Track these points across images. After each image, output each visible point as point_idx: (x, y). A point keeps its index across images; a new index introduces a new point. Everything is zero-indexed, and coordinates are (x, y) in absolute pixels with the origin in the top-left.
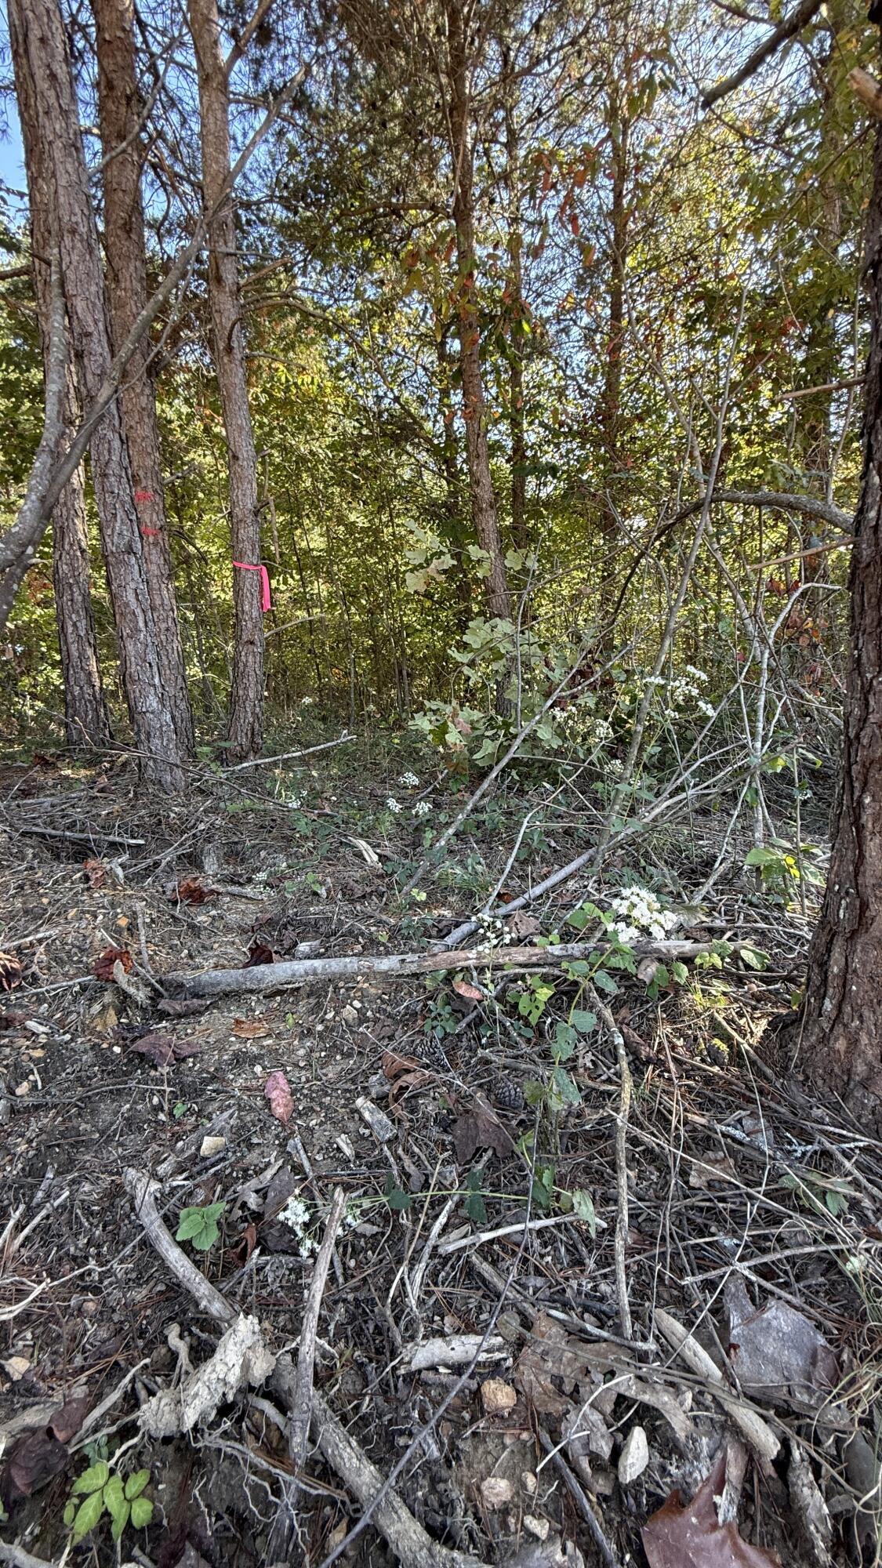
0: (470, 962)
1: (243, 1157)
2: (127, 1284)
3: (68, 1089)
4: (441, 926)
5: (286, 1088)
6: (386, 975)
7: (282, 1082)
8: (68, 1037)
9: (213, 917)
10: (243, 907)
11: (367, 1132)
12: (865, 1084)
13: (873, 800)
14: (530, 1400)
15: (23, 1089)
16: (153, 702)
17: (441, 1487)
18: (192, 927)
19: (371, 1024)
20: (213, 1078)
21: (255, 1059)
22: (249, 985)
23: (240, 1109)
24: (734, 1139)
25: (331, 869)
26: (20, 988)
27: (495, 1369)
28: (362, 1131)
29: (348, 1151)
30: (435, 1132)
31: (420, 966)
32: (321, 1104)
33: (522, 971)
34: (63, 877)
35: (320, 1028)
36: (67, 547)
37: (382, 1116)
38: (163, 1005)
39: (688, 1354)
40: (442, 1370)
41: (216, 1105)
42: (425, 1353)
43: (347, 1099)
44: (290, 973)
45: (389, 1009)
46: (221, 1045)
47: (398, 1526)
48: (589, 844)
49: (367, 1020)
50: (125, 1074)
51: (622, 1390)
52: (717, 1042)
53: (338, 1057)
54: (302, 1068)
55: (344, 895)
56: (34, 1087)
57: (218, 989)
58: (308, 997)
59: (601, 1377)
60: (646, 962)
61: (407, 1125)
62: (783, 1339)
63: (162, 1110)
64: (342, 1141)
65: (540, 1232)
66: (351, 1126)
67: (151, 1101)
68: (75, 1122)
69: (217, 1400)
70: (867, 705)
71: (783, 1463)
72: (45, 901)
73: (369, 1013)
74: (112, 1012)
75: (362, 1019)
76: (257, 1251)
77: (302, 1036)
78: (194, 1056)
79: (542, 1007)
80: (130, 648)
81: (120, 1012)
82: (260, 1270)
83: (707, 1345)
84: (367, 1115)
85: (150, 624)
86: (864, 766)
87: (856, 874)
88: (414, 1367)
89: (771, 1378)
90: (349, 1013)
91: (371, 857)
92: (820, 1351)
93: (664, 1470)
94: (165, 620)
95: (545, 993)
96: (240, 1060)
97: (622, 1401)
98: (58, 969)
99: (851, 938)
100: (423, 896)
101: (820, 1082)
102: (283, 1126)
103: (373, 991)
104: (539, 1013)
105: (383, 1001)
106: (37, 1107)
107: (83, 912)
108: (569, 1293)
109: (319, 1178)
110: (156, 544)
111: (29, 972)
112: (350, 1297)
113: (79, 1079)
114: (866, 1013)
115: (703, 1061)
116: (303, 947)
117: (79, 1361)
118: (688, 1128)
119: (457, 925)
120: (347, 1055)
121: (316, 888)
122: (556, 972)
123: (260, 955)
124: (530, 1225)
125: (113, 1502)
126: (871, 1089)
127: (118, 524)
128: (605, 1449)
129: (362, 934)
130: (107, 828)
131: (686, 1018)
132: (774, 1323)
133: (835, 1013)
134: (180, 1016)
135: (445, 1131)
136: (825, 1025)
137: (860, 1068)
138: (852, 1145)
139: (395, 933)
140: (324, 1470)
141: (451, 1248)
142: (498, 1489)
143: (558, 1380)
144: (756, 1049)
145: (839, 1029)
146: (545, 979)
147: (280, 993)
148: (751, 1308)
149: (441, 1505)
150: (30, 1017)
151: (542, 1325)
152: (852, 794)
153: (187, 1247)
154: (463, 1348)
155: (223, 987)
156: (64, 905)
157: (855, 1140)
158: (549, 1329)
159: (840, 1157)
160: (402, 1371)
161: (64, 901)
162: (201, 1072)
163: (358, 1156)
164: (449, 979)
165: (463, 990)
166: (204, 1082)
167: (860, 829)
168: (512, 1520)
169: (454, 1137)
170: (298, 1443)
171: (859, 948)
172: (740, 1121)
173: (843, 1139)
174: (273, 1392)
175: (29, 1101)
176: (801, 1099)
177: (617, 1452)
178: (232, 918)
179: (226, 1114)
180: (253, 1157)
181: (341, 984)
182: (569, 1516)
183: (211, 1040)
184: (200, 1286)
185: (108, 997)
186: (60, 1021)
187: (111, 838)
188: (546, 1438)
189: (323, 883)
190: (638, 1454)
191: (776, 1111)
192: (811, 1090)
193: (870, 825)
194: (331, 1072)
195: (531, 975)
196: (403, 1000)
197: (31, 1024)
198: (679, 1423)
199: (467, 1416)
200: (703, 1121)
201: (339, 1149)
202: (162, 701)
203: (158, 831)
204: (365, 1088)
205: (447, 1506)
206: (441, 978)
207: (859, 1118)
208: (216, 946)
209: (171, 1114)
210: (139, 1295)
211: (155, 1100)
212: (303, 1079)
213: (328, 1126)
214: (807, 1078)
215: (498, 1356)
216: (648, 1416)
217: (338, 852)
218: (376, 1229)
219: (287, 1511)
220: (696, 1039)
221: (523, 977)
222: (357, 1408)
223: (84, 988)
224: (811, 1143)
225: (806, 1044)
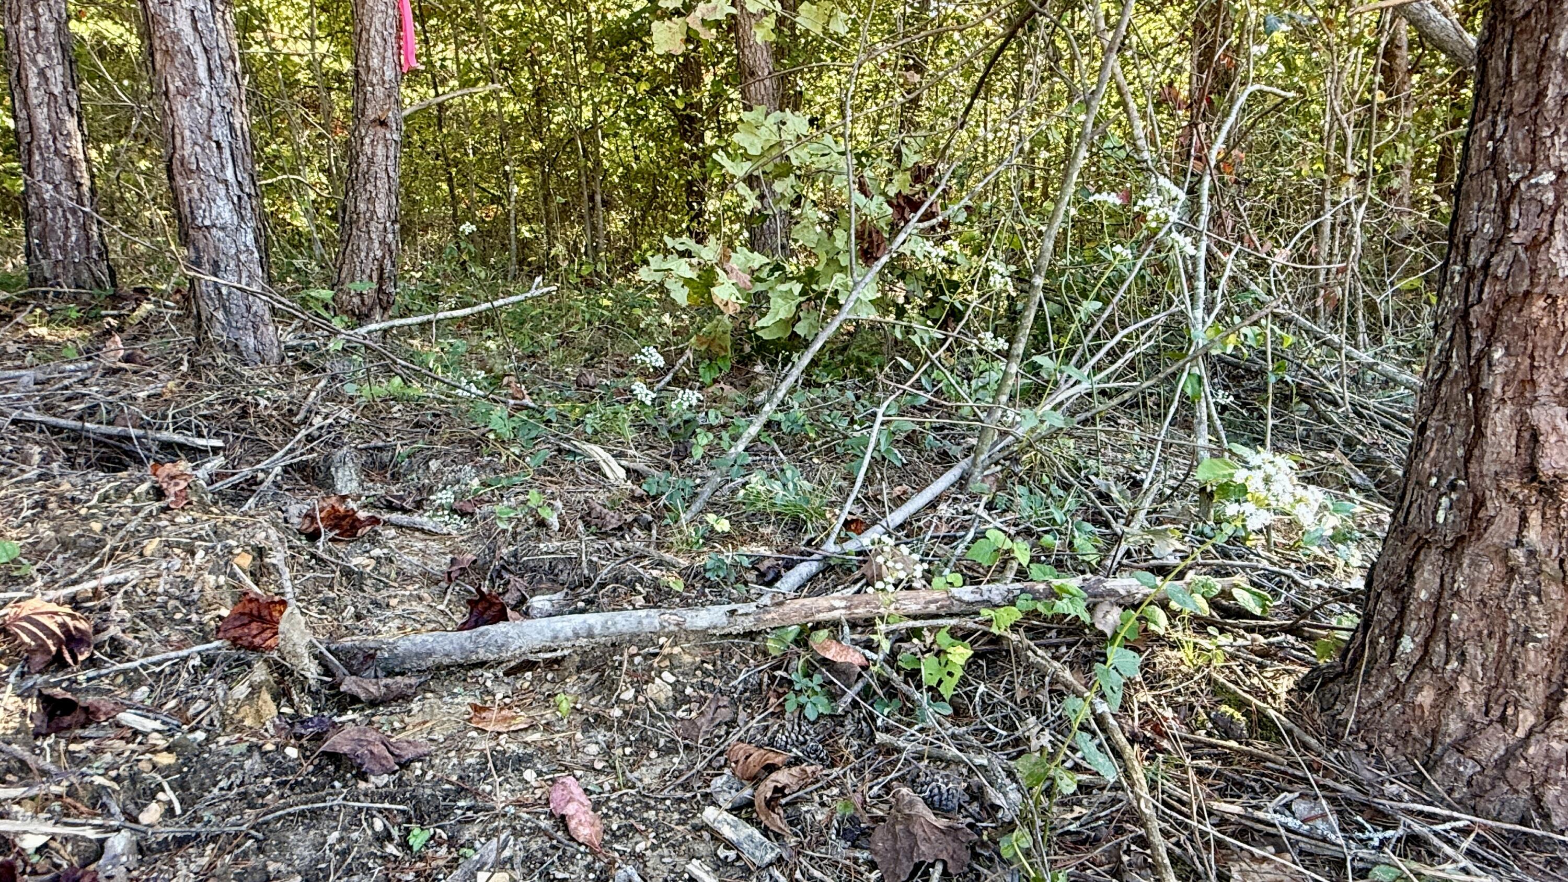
0: (836, 614)
3: (229, 813)
4: (763, 567)
5: (584, 800)
6: (704, 634)
7: (578, 792)
8: (200, 735)
9: (378, 559)
10: (420, 545)
11: (732, 854)
12: (1460, 746)
13: (1508, 353)
15: (151, 814)
16: (224, 211)
18: (348, 573)
19: (694, 706)
20: (460, 791)
21: (520, 762)
22: (482, 655)
23: (516, 833)
26: (92, 662)
28: (722, 853)
30: (841, 850)
31: (758, 620)
32: (643, 820)
33: (918, 624)
34: (116, 490)
35: (614, 713)
37: (753, 832)
38: (349, 685)
41: (475, 829)
43: (683, 812)
44: (549, 634)
45: (717, 683)
46: (456, 744)
49: (688, 700)
50: (316, 787)
52: (1224, 709)
53: (653, 754)
54: (599, 772)
55: (587, 525)
56: (170, 811)
57: (429, 662)
58: (579, 670)
60: (1105, 607)
61: (792, 841)
63: (390, 838)
64: (697, 869)
66: (700, 848)
67: (371, 826)
68: (253, 862)
70: (1506, 217)
72: (97, 526)
73: (689, 691)
74: (266, 696)
75: (680, 700)
77: (586, 727)
78: (419, 759)
79: (959, 673)
80: (182, 113)
81: (279, 698)
84: (725, 832)
86: (1494, 307)
87: (1467, 459)
90: (658, 689)
91: (615, 471)
95: (960, 654)
98: (151, 632)
99: (1452, 550)
100: (724, 525)
101: (1391, 751)
102: (593, 853)
103: (687, 659)
104: (955, 680)
105: (706, 673)
106: (181, 842)
107: (170, 545)
111: (105, 636)
113: (243, 796)
114: (1471, 650)
115: (1209, 734)
116: (539, 602)
118: (1215, 820)
119: (790, 565)
120: (670, 750)
121: (545, 515)
122: (970, 624)
123: (487, 611)
126: (1471, 752)
129: (638, 580)
131: (1169, 681)
133: (1418, 655)
134: (373, 703)
135: (854, 846)
136: (1400, 673)
137: (1454, 727)
138: (1447, 826)
139: (692, 576)
144: (1285, 714)
145: (1423, 676)
146: (956, 635)
147: (528, 665)
150: (122, 707)
152: (1469, 348)
155: (437, 658)
156: (132, 534)
157: (1451, 819)
159: (1436, 841)
161: (131, 527)
164: (802, 640)
165: (833, 653)
166: (447, 796)
167: (1481, 395)
169: (872, 851)
171: (1466, 562)
173: (1432, 818)
175: (168, 832)
176: (1366, 774)
178: (410, 561)
179: (497, 842)
181: (634, 650)
183: (438, 736)
185: (260, 673)
186: (179, 711)
187: (164, 436)
189: (552, 507)
191: (1339, 792)
192: (1379, 761)
193: (1498, 389)
194: (647, 776)
195: (931, 629)
196: (736, 671)
197: (128, 718)
200: (1236, 809)
202: (238, 209)
203: (244, 427)
204: (706, 796)
206: (791, 637)
207: (1450, 791)
208: (393, 602)
209: (405, 845)
211: (378, 824)
212: (607, 787)
213: (666, 851)
214: (1370, 747)
220: (1192, 708)
221: (916, 633)
223: (209, 661)
224: (1395, 828)
225: (1367, 702)
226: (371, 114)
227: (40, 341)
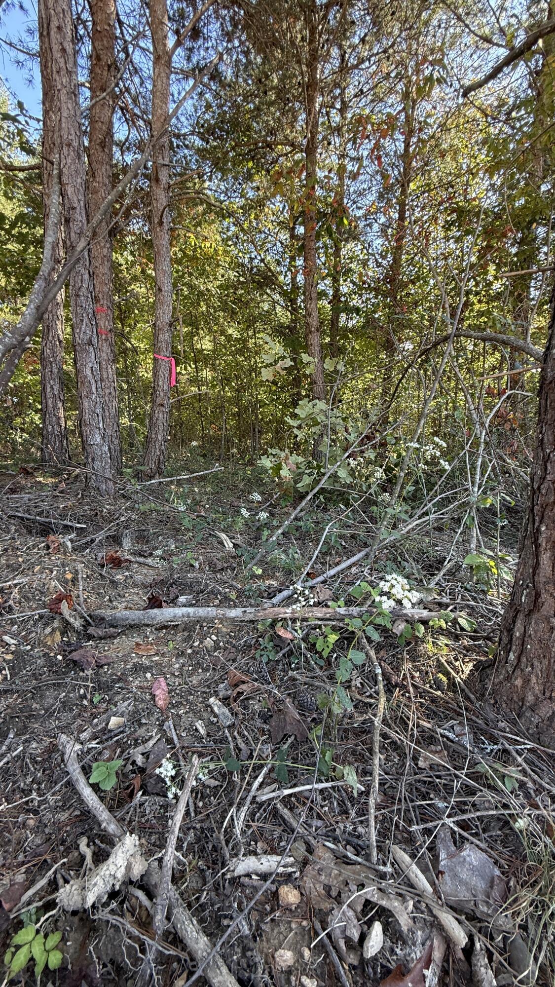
0: (287, 615)
1: (135, 731)
2: (55, 809)
3: (26, 681)
4: (270, 591)
5: (166, 688)
6: (233, 620)
7: (163, 684)
8: (29, 647)
9: (126, 577)
10: (146, 571)
11: (215, 720)
12: (532, 709)
13: (547, 529)
14: (309, 900)
16: (98, 439)
17: (249, 954)
18: (113, 582)
19: (222, 651)
20: (120, 680)
21: (147, 669)
22: (146, 621)
23: (135, 700)
24: (448, 738)
25: (203, 550)
27: (288, 878)
28: (212, 719)
29: (202, 731)
30: (259, 723)
31: (255, 616)
32: (187, 700)
33: (320, 623)
34: (33, 545)
35: (189, 651)
36: (50, 338)
37: (226, 711)
38: (91, 631)
39: (412, 876)
40: (254, 877)
41: (120, 697)
42: (244, 865)
43: (204, 698)
44: (173, 615)
45: (234, 642)
46: (126, 659)
47: (220, 978)
48: (366, 545)
49: (220, 648)
50: (64, 673)
51: (368, 897)
52: (440, 675)
53: (200, 671)
54: (176, 676)
55: (210, 567)
56: (5, 678)
57: (127, 623)
58: (183, 631)
59: (355, 887)
60: (398, 622)
61: (241, 717)
62: (473, 869)
63: (86, 698)
64: (199, 725)
65: (322, 791)
66: (205, 715)
67: (79, 691)
68: (29, 703)
69: (108, 888)
70: (546, 469)
71: (469, 951)
72: (20, 560)
73: (221, 644)
74: (58, 633)
75: (217, 647)
76: (140, 793)
77: (178, 656)
78: (108, 664)
79: (331, 647)
80: (86, 404)
81: (63, 634)
82: (141, 805)
83: (425, 870)
84: (216, 709)
85: (99, 390)
86: (542, 507)
87: (534, 575)
88: (236, 874)
89: (464, 895)
90: (209, 642)
91: (229, 545)
92: (496, 878)
93: (392, 951)
94: (109, 388)
95: (333, 638)
96: (138, 669)
97: (367, 903)
98: (26, 603)
99: (529, 615)
100: (260, 572)
101: (504, 706)
102: (162, 713)
103: (224, 630)
104: (329, 650)
105: (231, 637)
106: (6, 691)
107: (45, 569)
108: (338, 832)
109: (183, 748)
110: (106, 340)
111: (7, 604)
112: (198, 826)
113: (34, 674)
114: (536, 663)
115: (431, 687)
116: (182, 599)
117: (21, 857)
118: (420, 729)
119: (280, 591)
120: (206, 670)
121: (193, 562)
122: (341, 625)
123: (155, 603)
124: (316, 786)
125: (37, 951)
126: (537, 712)
127: (84, 327)
128: (355, 935)
129: (220, 593)
130: (63, 516)
131: (421, 659)
132: (468, 859)
133: (516, 661)
134: (101, 638)
135: (265, 722)
136: (509, 669)
137: (530, 698)
138: (522, 747)
139: (240, 593)
140: (174, 938)
141: (264, 798)
142: (286, 957)
143: (328, 888)
144: (465, 682)
145: (518, 672)
146: (334, 629)
147: (166, 627)
148: (453, 848)
149: (249, 966)
150: (5, 633)
151: (320, 851)
152: (534, 524)
153: (95, 787)
154: (269, 863)
155: (130, 621)
156: (32, 563)
157: (525, 744)
158: (324, 855)
159: (514, 754)
160: (228, 876)
161: (32, 561)
162: (111, 675)
163: (208, 735)
164: (273, 625)
165: (281, 633)
166: (113, 681)
167: (538, 546)
168: (293, 978)
169: (271, 726)
170: (159, 919)
171: (533, 621)
172: (452, 727)
173: (517, 742)
174: (145, 885)
175: (1, 687)
176: (492, 715)
177: (363, 937)
178: (138, 578)
179: (126, 703)
180: (141, 732)
181: (205, 624)
182: (330, 977)
183: (120, 655)
184: (103, 814)
185: (56, 624)
186: (25, 638)
187: (65, 522)
188: (318, 926)
189: (197, 559)
190: (376, 938)
191: (476, 722)
192: (498, 710)
193: (544, 544)
194: (195, 680)
195: (325, 625)
196: (243, 637)
197: (6, 638)
198: (404, 921)
199: (268, 908)
200: (429, 726)
201: (197, 730)
202: (103, 438)
203: (95, 519)
204: (215, 692)
205: (252, 967)
206: (268, 624)
207: (528, 729)
208: (127, 595)
209: (91, 701)
210: (63, 816)
211: (82, 691)
212: (177, 683)
213: (191, 715)
214: (496, 702)
215: (290, 870)
216: (385, 915)
217: (208, 540)
218: (217, 783)
219: (149, 964)
220: (427, 673)
221: (320, 627)
222: (198, 899)
223: (41, 617)
224: (497, 744)
225: (496, 681)
226: (158, 402)
227: (40, 482)
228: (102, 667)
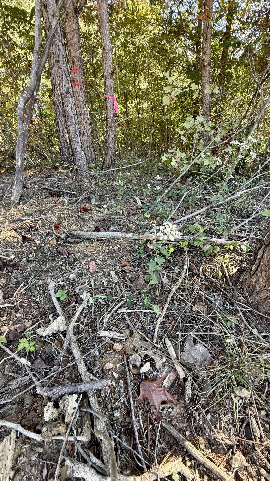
0: (153, 238)
1: (80, 280)
2: (45, 304)
3: (41, 258)
5: (95, 265)
6: (129, 239)
7: (94, 263)
8: (44, 245)
9: (90, 217)
10: (99, 215)
11: (111, 280)
12: (257, 293)
14: (125, 350)
15: (30, 256)
16: (78, 148)
17: (96, 361)
18: (83, 219)
19: (121, 252)
20: (77, 260)
21: (89, 257)
22: (93, 237)
23: (82, 269)
24: (210, 301)
25: (126, 205)
26: (34, 231)
27: (120, 341)
28: (110, 279)
29: (105, 284)
31: (138, 237)
32: (103, 271)
33: (168, 242)
34: (49, 202)
35: (107, 251)
37: (117, 277)
38: (69, 239)
39: (169, 350)
40: (107, 338)
41: (77, 267)
42: (103, 333)
44: (104, 235)
45: (127, 248)
46: (81, 252)
47: (80, 366)
50: (55, 256)
51: (147, 354)
52: (220, 272)
53: (110, 259)
54: (100, 261)
55: (127, 214)
56: (33, 256)
58: (107, 242)
59: (144, 349)
61: (122, 280)
62: (199, 353)
63: (63, 266)
64: (105, 281)
65: (145, 313)
66: (108, 277)
68: (41, 266)
69: (52, 332)
71: (185, 379)
72: (44, 208)
73: (122, 249)
74: (55, 240)
75: (119, 250)
76: (74, 303)
77: (103, 252)
78: (74, 254)
79: (170, 254)
81: (57, 240)
82: (74, 307)
83: (176, 350)
84: (112, 275)
88: (100, 336)
89: (191, 360)
90: (116, 248)
91: (139, 203)
92: (208, 358)
93: (152, 373)
94: (85, 119)
95: (172, 250)
96: (86, 256)
97: (147, 356)
98: (44, 227)
100: (148, 216)
101: (245, 290)
102: (91, 275)
103: (124, 243)
104: (169, 255)
105: (126, 246)
106: (34, 261)
107: (53, 212)
108: (146, 329)
109: (95, 289)
110: (81, 89)
112: (93, 317)
113: (44, 255)
114: (264, 272)
115: (213, 277)
116: (112, 228)
117: (31, 317)
120: (113, 259)
121: (119, 211)
122: (178, 244)
123: (97, 229)
124: (142, 311)
125: (26, 345)
126: (259, 295)
127: (64, 81)
128: (138, 364)
129: (128, 226)
130: (66, 188)
131: (214, 263)
132: (198, 349)
133: (255, 270)
134: (73, 243)
136: (251, 273)
137: (258, 288)
138: (246, 309)
139: (137, 226)
140: (69, 352)
141: (120, 312)
142: (109, 365)
143: (134, 347)
144: (230, 276)
145: (255, 275)
146: (174, 246)
147: (101, 240)
148: (193, 344)
149: (94, 365)
150: (36, 238)
151: (135, 334)
153: (58, 298)
154: (112, 334)
155: (85, 236)
156: (48, 210)
158: (136, 336)
159: (240, 312)
160: (98, 336)
162: (75, 258)
163: (107, 285)
164: (146, 242)
165: (149, 246)
166: (75, 261)
168: (110, 372)
170: (65, 345)
172: (214, 296)
173: (244, 307)
174: (64, 333)
175: (31, 259)
176: (236, 293)
177: (142, 366)
178: (95, 217)
179: (78, 269)
180: (82, 281)
181: (116, 240)
182: (124, 375)
183: (79, 250)
184: (58, 308)
185: (54, 236)
186: (43, 241)
187: (67, 191)
188: (125, 358)
189: (121, 210)
190: (147, 367)
191: (227, 296)
192: (241, 291)
194: (108, 263)
195: (170, 244)
196: (132, 246)
197: (36, 240)
198: (158, 364)
199: (109, 349)
200: (203, 294)
201: (103, 283)
202: (81, 148)
203: (80, 190)
204: (115, 268)
205: (95, 366)
206: (144, 241)
207: (253, 302)
208: (89, 225)
209: (65, 267)
210: (47, 306)
211: (61, 263)
212: (100, 264)
213: (103, 277)
215: (121, 338)
216: (152, 361)
217: (130, 200)
218: (105, 303)
219: (60, 357)
220: (214, 270)
221: (168, 244)
222: (85, 341)
224: (233, 306)
225: (245, 278)
226: (109, 125)
227: (61, 172)
228: (71, 254)
